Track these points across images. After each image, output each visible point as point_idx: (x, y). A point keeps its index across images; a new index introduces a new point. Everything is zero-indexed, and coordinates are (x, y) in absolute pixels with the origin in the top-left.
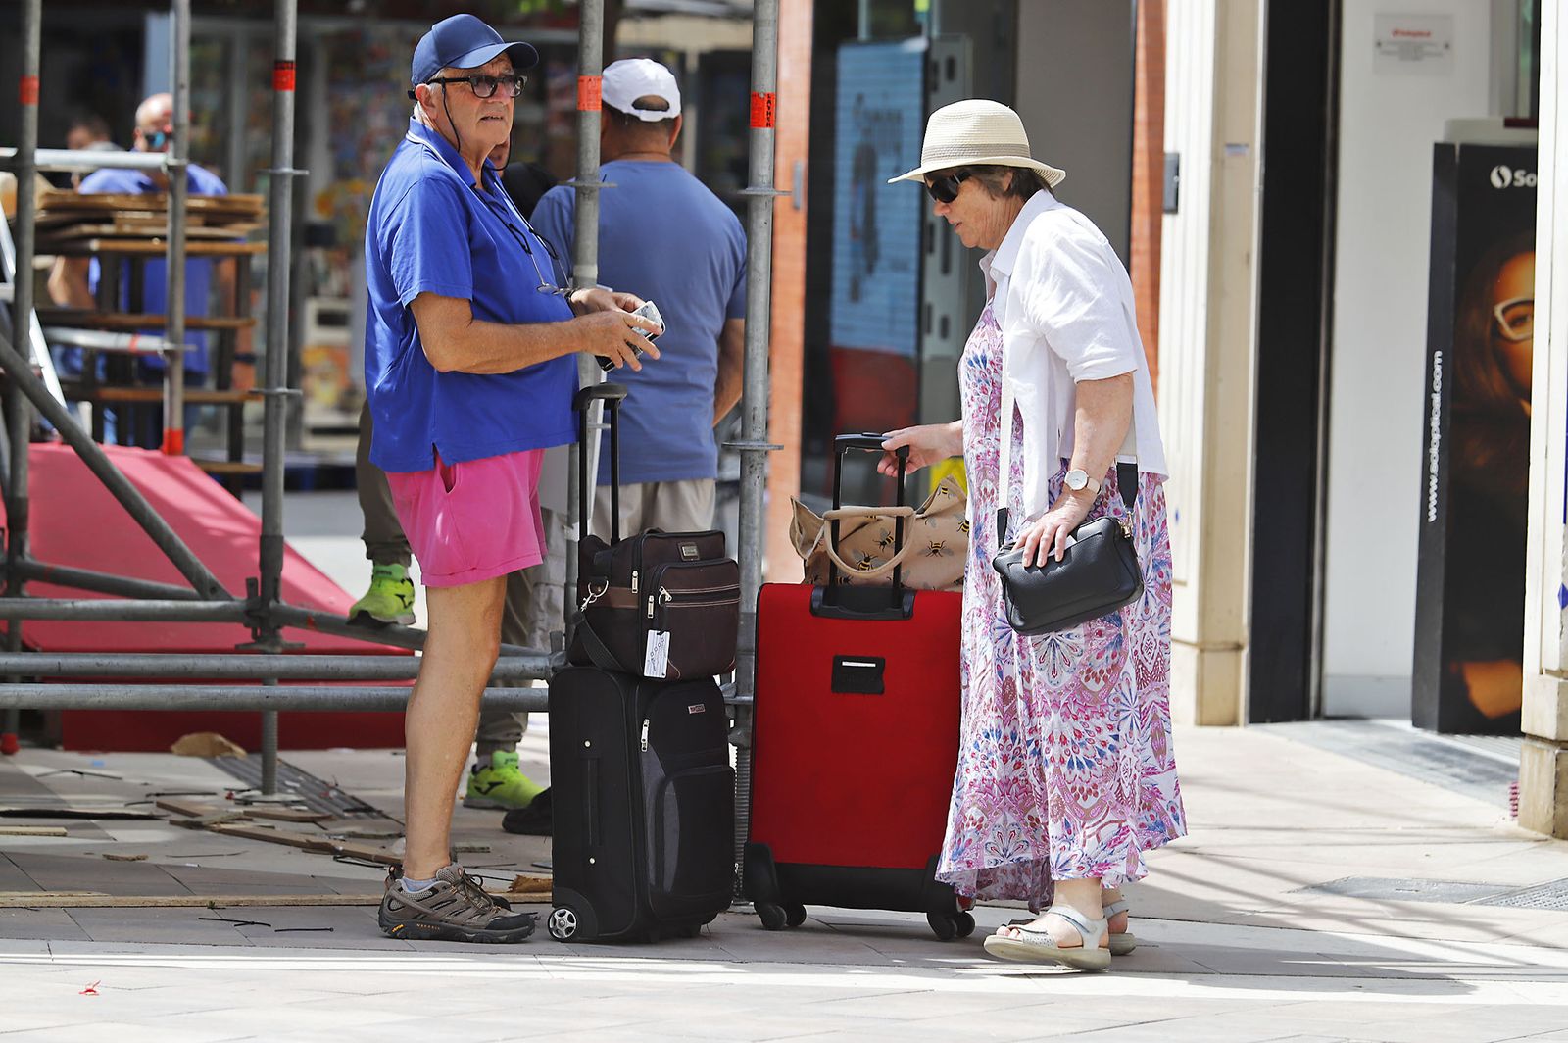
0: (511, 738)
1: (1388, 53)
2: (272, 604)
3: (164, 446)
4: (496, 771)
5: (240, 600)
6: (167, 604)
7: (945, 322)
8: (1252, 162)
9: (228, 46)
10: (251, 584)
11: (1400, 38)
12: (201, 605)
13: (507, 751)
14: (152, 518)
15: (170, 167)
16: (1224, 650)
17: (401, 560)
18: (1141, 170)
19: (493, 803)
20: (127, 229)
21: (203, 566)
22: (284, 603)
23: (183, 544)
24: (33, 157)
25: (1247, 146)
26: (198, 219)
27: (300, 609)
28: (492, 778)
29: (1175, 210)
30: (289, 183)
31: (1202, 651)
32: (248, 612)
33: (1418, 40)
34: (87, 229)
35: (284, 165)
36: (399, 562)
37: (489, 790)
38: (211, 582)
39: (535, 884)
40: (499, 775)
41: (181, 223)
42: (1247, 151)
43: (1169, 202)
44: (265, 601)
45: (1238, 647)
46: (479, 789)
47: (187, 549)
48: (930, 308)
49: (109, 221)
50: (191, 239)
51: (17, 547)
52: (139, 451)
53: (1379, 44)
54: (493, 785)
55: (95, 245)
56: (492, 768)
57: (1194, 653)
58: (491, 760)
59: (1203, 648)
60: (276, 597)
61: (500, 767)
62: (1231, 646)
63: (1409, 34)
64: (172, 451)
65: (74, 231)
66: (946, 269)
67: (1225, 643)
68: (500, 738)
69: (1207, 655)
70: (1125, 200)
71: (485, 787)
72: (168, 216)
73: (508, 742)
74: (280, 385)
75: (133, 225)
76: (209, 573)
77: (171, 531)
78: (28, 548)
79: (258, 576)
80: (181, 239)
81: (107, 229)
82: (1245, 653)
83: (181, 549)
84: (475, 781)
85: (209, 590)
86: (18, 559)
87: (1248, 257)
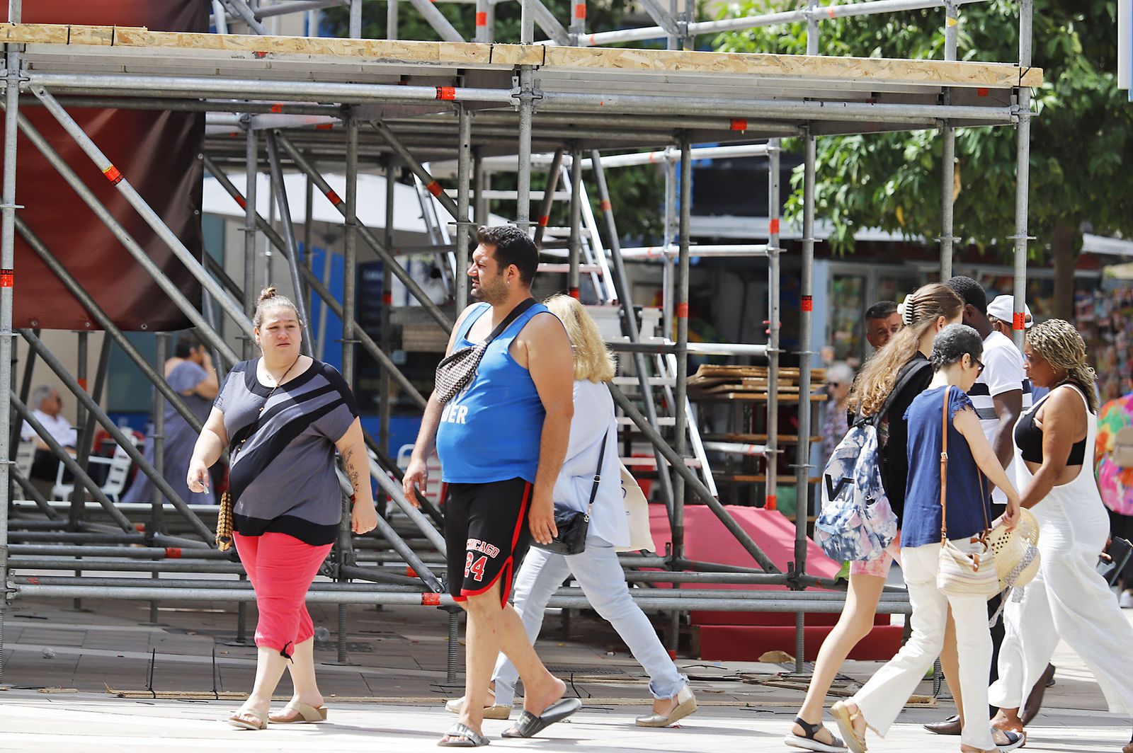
2: (801, 575)
3: (766, 505)
5: (784, 573)
6: (746, 574)
9: (864, 280)
10: (790, 565)
12: (764, 575)
14: (739, 531)
15: (768, 352)
20: (750, 387)
21: (765, 555)
22: (806, 574)
23: (755, 544)
24: (686, 346)
26: (789, 382)
27: (814, 577)
30: (809, 358)
32: (789, 579)
34: (728, 387)
35: (806, 349)
38: (770, 563)
41: (775, 384)
44: (797, 574)
47: (757, 547)
49: (740, 383)
50: (780, 392)
51: (677, 552)
52: (755, 508)
55: (731, 396)
60: (803, 572)
64: (770, 508)
65: (720, 388)
72: (768, 379)
74: (805, 463)
75: (753, 385)
76: (769, 560)
77: (749, 538)
78: (684, 554)
79: (794, 561)
80: (775, 393)
81: (738, 387)
83: (754, 547)
85: (769, 568)
86: (678, 559)
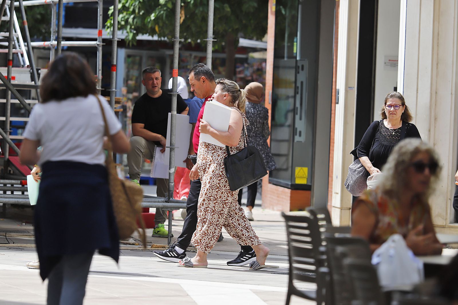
0: (163, 221)
1: (388, 65)
4: (159, 228)
7: (300, 132)
8: (355, 91)
9: (141, 57)
11: (391, 62)
13: (162, 224)
16: (347, 209)
17: (137, 178)
18: (333, 94)
19: (158, 236)
25: (353, 87)
28: (158, 230)
29: (338, 103)
30: (114, 93)
31: (341, 210)
33: (395, 62)
35: (113, 89)
36: (136, 179)
37: (157, 233)
39: (156, 246)
40: (160, 229)
42: (354, 88)
43: (337, 102)
45: (350, 209)
46: (155, 233)
48: (296, 129)
53: (385, 63)
54: (158, 231)
56: (158, 228)
57: (339, 210)
58: (158, 226)
59: (341, 209)
61: (160, 227)
62: (348, 209)
63: (393, 61)
66: (301, 119)
67: (347, 208)
68: (160, 221)
69: (343, 211)
70: (331, 101)
71: (157, 232)
73: (162, 222)
82: (351, 210)
84: (154, 231)
87: (354, 114)
